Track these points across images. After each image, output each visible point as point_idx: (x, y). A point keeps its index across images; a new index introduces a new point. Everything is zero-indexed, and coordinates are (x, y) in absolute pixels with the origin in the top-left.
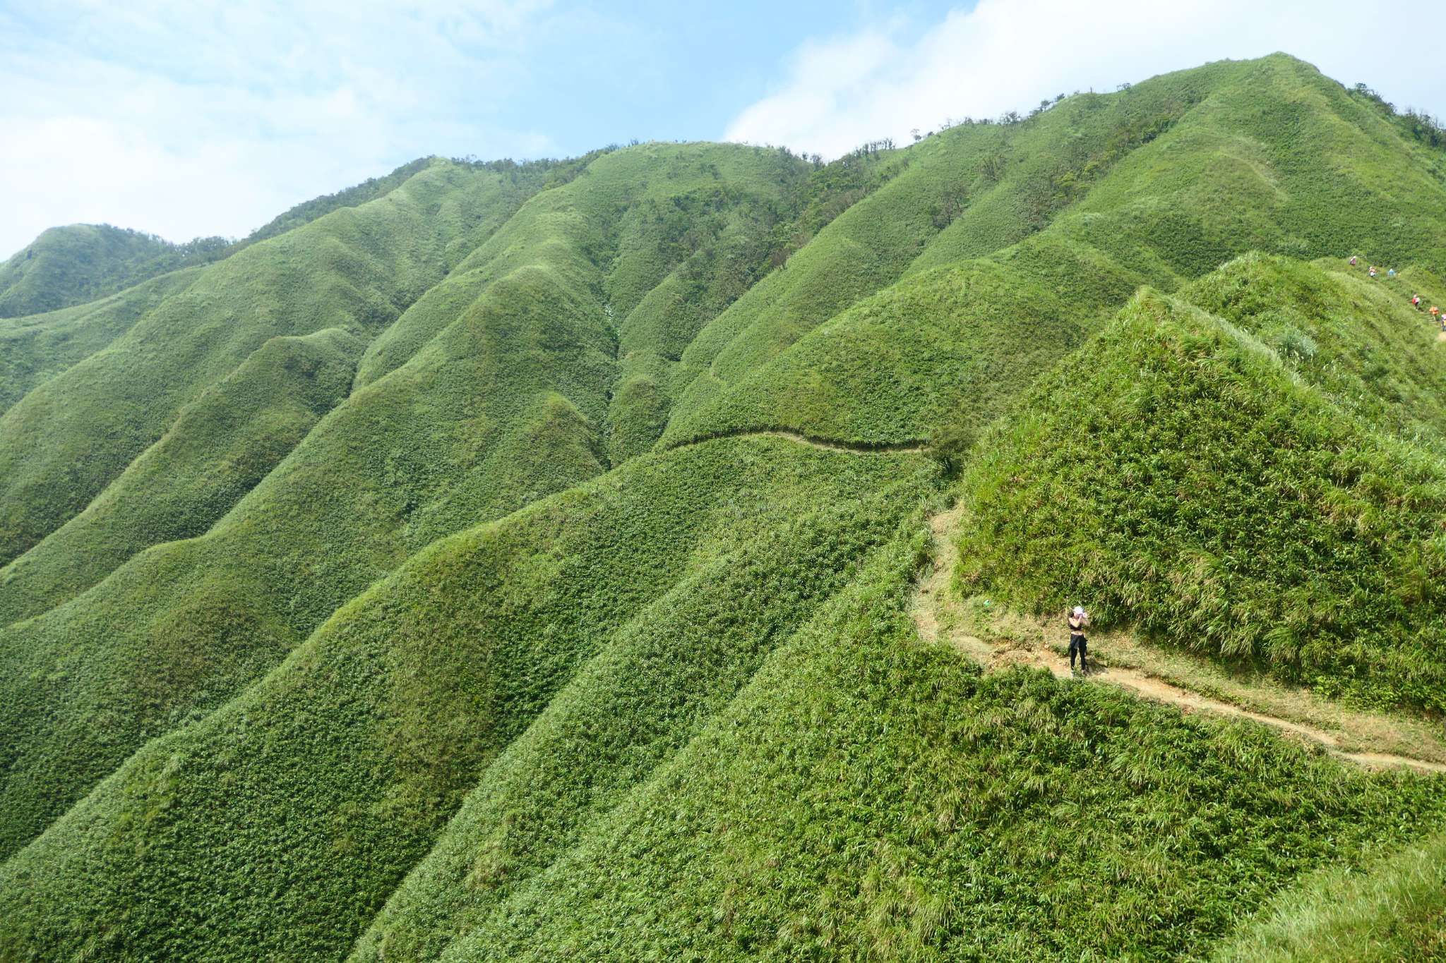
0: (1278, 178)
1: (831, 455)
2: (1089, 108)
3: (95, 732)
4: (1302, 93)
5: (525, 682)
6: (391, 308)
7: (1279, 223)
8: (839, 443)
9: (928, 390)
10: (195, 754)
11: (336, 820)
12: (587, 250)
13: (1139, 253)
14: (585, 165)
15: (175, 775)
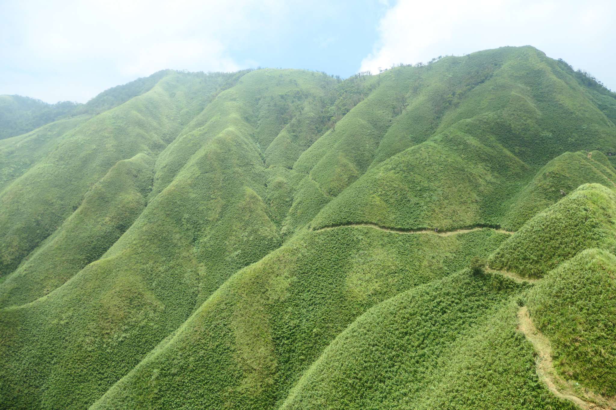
0: (535, 103)
1: (391, 234)
2: (453, 63)
3: (86, 347)
4: (542, 66)
5: (284, 332)
6: (162, 142)
7: (540, 125)
8: (392, 229)
9: (422, 204)
10: (162, 369)
11: (224, 394)
12: (247, 119)
13: (488, 138)
14: (239, 77)
15: (157, 378)
